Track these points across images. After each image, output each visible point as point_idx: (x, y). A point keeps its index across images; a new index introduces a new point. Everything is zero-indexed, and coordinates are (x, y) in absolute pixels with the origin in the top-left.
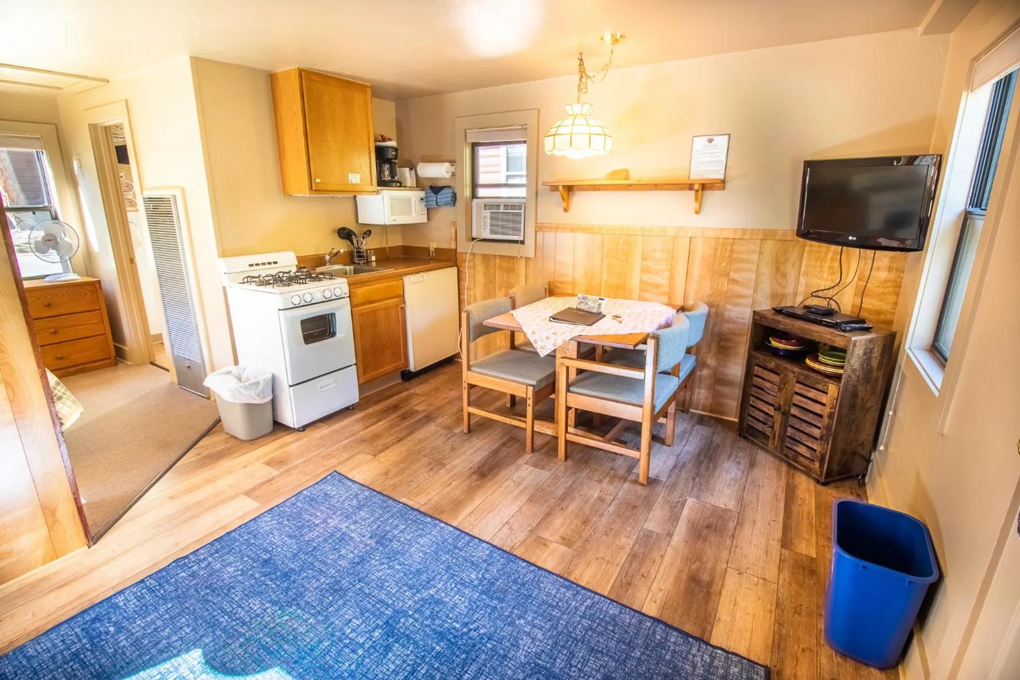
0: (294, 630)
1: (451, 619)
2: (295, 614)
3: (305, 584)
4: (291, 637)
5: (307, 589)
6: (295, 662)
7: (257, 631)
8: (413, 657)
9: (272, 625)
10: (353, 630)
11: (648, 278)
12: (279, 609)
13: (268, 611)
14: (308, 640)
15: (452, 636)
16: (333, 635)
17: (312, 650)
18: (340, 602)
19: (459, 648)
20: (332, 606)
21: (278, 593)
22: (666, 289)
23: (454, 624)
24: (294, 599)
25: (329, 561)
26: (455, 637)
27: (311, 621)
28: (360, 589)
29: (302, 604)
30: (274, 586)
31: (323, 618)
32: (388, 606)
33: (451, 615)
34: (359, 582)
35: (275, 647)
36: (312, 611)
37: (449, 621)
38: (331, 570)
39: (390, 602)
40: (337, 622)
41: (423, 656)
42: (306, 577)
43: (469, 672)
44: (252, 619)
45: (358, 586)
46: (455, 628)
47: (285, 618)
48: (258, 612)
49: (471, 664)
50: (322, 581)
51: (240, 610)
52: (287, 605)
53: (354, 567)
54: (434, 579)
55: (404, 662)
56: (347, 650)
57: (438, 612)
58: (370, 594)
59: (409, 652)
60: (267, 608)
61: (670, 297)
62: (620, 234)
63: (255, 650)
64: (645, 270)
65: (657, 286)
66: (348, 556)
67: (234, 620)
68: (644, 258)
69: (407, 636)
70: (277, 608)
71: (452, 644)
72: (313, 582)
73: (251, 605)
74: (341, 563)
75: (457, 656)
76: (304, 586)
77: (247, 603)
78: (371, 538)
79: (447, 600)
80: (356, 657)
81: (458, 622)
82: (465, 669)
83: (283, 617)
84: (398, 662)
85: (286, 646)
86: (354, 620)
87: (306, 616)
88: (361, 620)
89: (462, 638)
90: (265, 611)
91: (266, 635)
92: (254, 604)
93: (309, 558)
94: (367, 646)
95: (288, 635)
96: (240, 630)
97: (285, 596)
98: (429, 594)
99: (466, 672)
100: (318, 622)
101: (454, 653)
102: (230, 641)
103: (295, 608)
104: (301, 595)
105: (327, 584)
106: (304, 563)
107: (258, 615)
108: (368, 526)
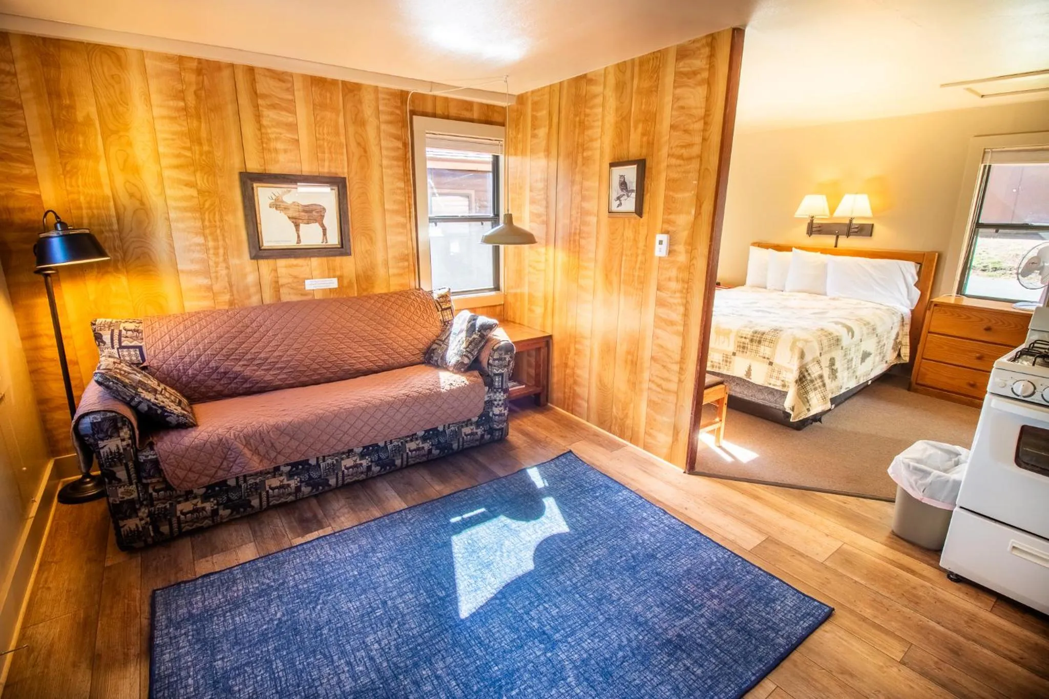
1: (525, 689)
8: (496, 646)
15: (504, 684)
19: (486, 686)
20: (580, 596)
23: (517, 690)
26: (501, 687)
28: (595, 617)
33: (530, 690)
34: (606, 618)
37: (523, 687)
38: (631, 598)
40: (560, 598)
41: (493, 655)
42: (624, 581)
43: (456, 687)
45: (600, 616)
46: (512, 689)
49: (463, 692)
50: (615, 591)
53: (630, 616)
54: (591, 686)
55: (495, 640)
57: (540, 679)
58: (586, 624)
59: (503, 645)
69: (522, 646)
71: (494, 682)
72: (616, 585)
75: (478, 682)
78: (679, 636)
79: (553, 692)
81: (517, 694)
82: (461, 685)
84: (497, 635)
86: (557, 610)
88: (555, 614)
89: (496, 693)
94: (525, 616)
98: (569, 676)
99: (458, 685)
101: (483, 680)
105: (610, 595)
108: (703, 636)
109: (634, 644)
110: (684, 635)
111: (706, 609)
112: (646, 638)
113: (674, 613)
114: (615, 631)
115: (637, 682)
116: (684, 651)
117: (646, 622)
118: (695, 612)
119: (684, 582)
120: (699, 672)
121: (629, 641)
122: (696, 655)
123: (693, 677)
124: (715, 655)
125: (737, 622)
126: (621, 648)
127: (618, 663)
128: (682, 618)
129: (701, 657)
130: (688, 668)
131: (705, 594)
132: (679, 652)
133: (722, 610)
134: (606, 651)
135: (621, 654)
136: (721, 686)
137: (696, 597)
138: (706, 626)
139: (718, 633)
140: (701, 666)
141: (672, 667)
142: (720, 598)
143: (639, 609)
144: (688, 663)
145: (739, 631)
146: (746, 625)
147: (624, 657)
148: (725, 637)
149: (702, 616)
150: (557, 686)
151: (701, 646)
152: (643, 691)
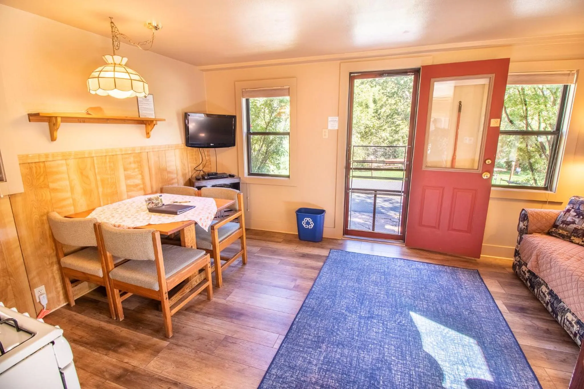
0: (395, 351)
2: (388, 355)
3: (370, 362)
4: (399, 349)
5: (373, 359)
6: (406, 341)
7: (408, 366)
8: (376, 308)
9: (401, 362)
10: (379, 329)
11: (131, 182)
12: (391, 364)
13: (396, 369)
14: (395, 342)
16: (386, 334)
17: (398, 338)
18: (370, 340)
20: (374, 343)
21: (384, 372)
22: (142, 186)
24: (382, 361)
25: (348, 359)
27: (387, 347)
28: (358, 336)
29: (381, 356)
30: (381, 378)
31: (382, 343)
32: (360, 322)
34: (354, 338)
35: (408, 353)
36: (382, 349)
38: (354, 355)
39: (357, 323)
40: (380, 336)
42: (365, 365)
44: (405, 373)
45: (357, 338)
47: (393, 358)
48: (400, 374)
50: (363, 355)
51: (406, 384)
52: (387, 362)
53: (346, 345)
54: (336, 313)
56: (388, 327)
57: (352, 307)
58: (358, 331)
60: (395, 371)
61: (144, 190)
62: (106, 156)
63: (415, 360)
64: (127, 177)
65: (137, 185)
66: (340, 352)
67: (413, 382)
68: (125, 170)
70: (392, 365)
72: (366, 359)
73: (399, 380)
74: (346, 353)
76: (372, 362)
77: (401, 384)
78: (320, 347)
80: (388, 323)
83: (394, 360)
85: (404, 349)
86: (375, 331)
87: (386, 350)
88: (373, 329)
90: (397, 370)
91: (406, 360)
92: (398, 379)
93: (352, 372)
94: (382, 322)
95: (399, 351)
96: (414, 374)
97: (383, 367)
100: (385, 343)
102: (422, 374)
103: (386, 358)
104: (378, 359)
105: (364, 352)
106: (357, 373)
107: (402, 372)
108: (310, 353)
109: (335, 334)
110: (318, 349)
111: (316, 371)
112: (332, 339)
113: (329, 359)
114: (346, 335)
115: (324, 321)
116: (315, 341)
117: (337, 345)
118: (320, 366)
119: (337, 384)
120: (305, 336)
121: (338, 334)
122: (309, 342)
123: (306, 333)
124: (301, 347)
125: (298, 371)
126: (338, 330)
127: (334, 324)
128: (324, 358)
129: (307, 342)
130: (310, 335)
131: (321, 382)
132: (316, 340)
133: (308, 376)
134: (342, 325)
135: (336, 327)
136: (295, 335)
137: (325, 376)
138: (311, 359)
139: (305, 359)
140: (305, 339)
141: (315, 333)
142: (312, 383)
143: (346, 351)
144: (310, 337)
145: (296, 366)
146: (293, 372)
147: (334, 327)
148: (301, 359)
149: (316, 365)
150: (346, 308)
151: (309, 348)
152: (320, 319)
